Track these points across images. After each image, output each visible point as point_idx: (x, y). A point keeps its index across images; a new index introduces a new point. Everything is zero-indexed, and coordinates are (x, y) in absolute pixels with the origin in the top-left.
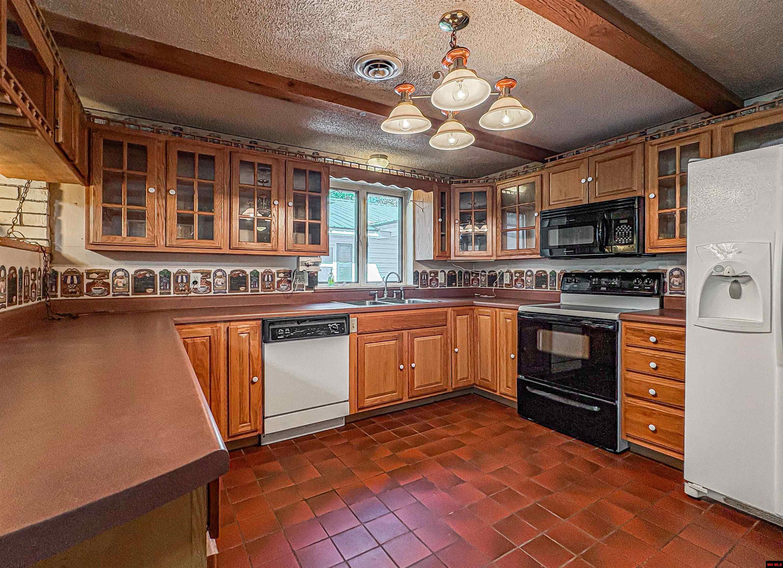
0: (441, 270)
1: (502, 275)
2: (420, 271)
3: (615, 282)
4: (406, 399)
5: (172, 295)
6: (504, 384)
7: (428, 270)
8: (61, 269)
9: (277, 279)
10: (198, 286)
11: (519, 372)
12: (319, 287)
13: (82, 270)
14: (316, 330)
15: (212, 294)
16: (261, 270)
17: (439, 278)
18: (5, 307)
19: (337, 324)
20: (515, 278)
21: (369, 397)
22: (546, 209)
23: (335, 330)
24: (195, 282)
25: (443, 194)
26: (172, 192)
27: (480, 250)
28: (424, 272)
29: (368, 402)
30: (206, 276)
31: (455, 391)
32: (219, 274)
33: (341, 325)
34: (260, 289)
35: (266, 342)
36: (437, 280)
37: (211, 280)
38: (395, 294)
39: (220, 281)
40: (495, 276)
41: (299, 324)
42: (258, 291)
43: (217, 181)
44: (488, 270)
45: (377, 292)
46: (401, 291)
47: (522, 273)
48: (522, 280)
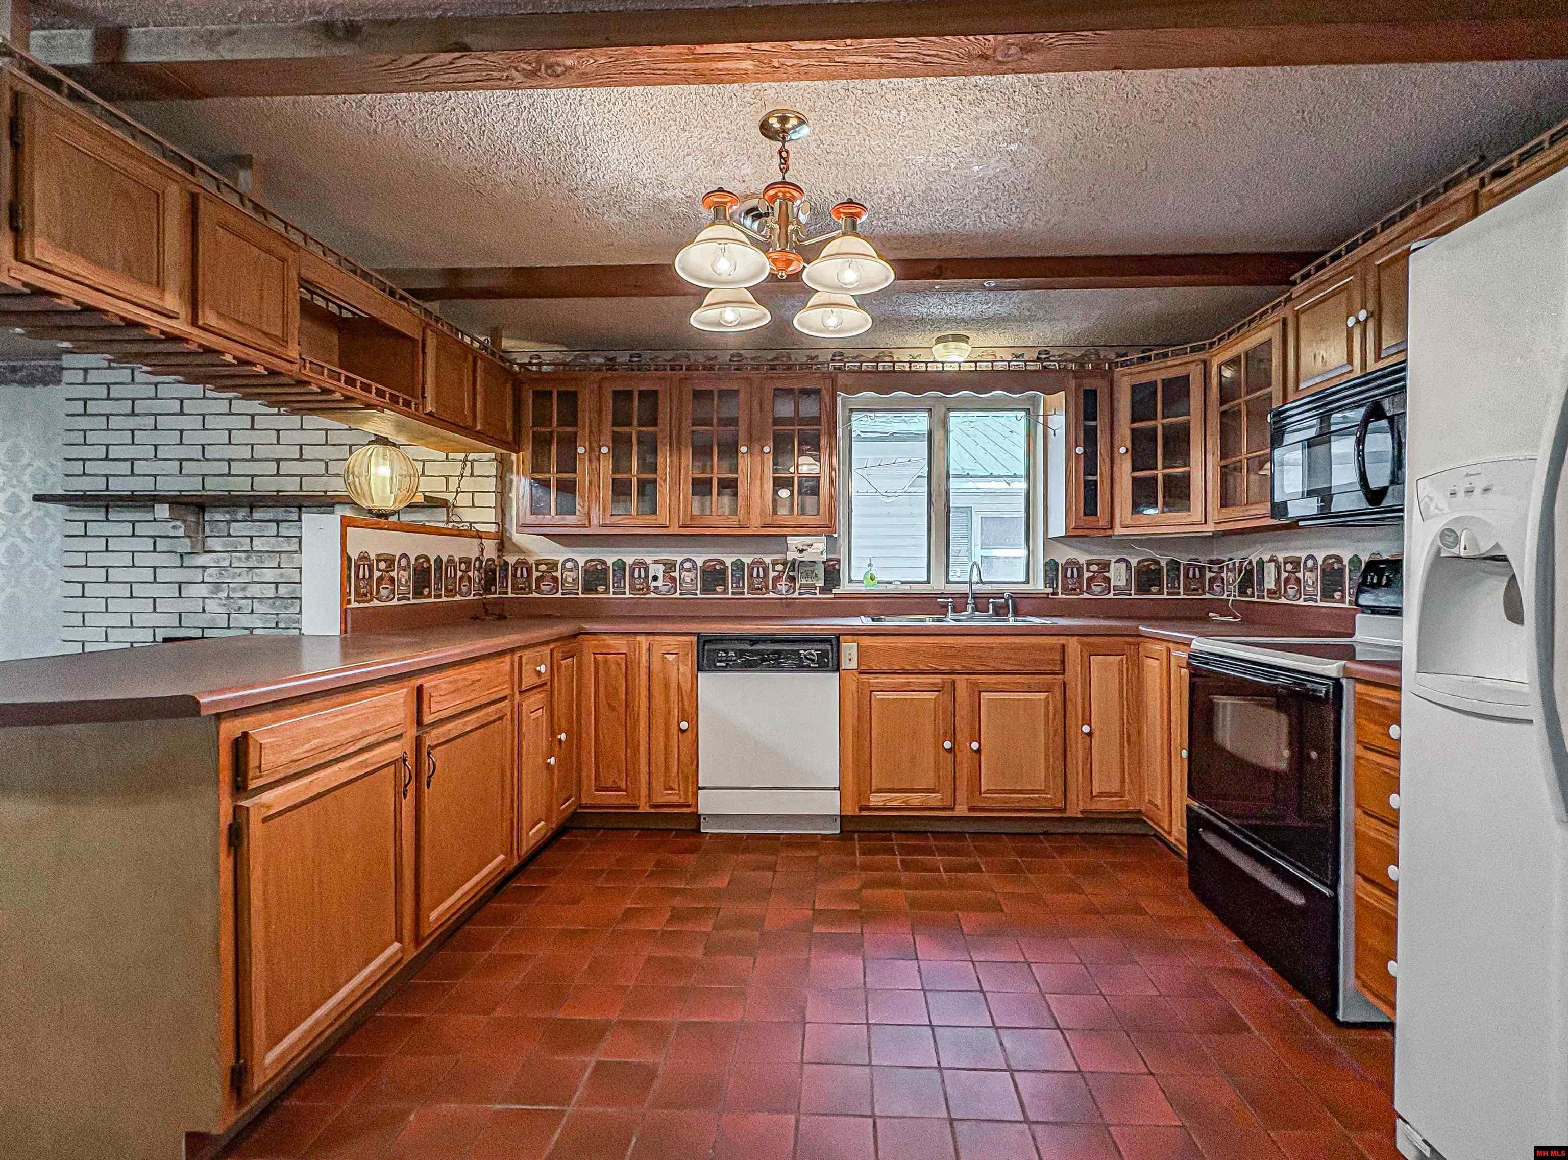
0: (1118, 557)
1: (1262, 568)
2: (1061, 561)
4: (961, 810)
5: (628, 595)
7: (1082, 558)
8: (511, 559)
9: (772, 574)
10: (659, 583)
11: (1190, 792)
12: (845, 587)
13: (531, 560)
14: (779, 658)
15: (677, 595)
16: (747, 560)
17: (1112, 575)
18: (409, 599)
19: (816, 650)
20: (1284, 575)
21: (879, 791)
23: (813, 660)
24: (655, 578)
25: (1090, 396)
26: (604, 450)
28: (1072, 562)
29: (876, 799)
30: (670, 568)
31: (1089, 818)
32: (687, 565)
33: (824, 654)
34: (746, 590)
35: (700, 669)
36: (1108, 580)
37: (676, 575)
38: (991, 606)
39: (688, 576)
40: (1251, 571)
41: (752, 646)
42: (743, 593)
43: (660, 426)
45: (950, 600)
46: (1007, 601)
47: (1296, 562)
48: (1298, 581)
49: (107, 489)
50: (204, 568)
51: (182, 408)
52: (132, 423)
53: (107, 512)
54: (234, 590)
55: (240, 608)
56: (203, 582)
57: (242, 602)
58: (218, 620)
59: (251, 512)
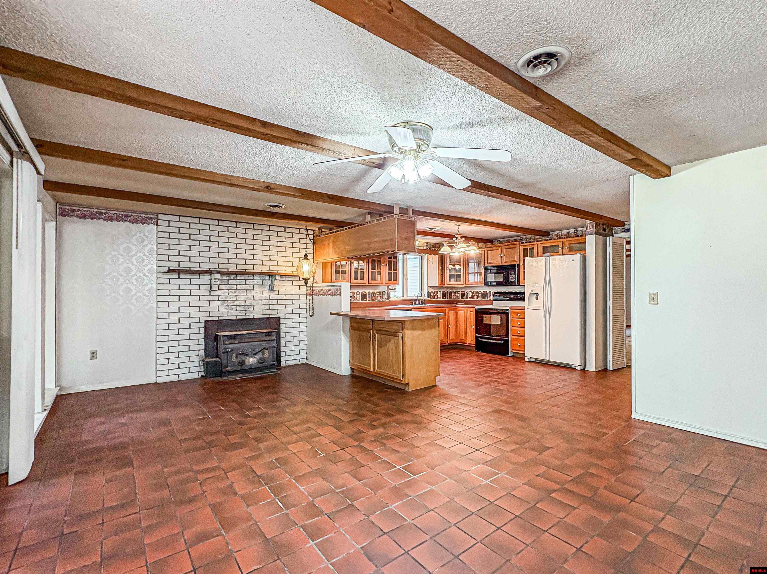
0: (440, 291)
1: (468, 293)
2: (430, 292)
3: (512, 296)
6: (470, 340)
9: (376, 295)
11: (476, 333)
12: (391, 299)
15: (355, 302)
16: (371, 292)
17: (438, 294)
20: (473, 295)
22: (486, 265)
24: (351, 297)
25: (442, 256)
27: (457, 281)
28: (432, 292)
31: (449, 344)
32: (358, 293)
36: (437, 296)
37: (355, 296)
38: (421, 302)
39: (358, 296)
40: (465, 294)
42: (370, 300)
44: (461, 291)
45: (413, 301)
46: (423, 300)
47: (477, 292)
48: (477, 296)
49: (179, 266)
50: (219, 295)
51: (210, 239)
52: (190, 243)
53: (179, 275)
54: (230, 303)
55: (232, 309)
56: (218, 300)
57: (233, 307)
58: (225, 313)
59: (236, 276)
